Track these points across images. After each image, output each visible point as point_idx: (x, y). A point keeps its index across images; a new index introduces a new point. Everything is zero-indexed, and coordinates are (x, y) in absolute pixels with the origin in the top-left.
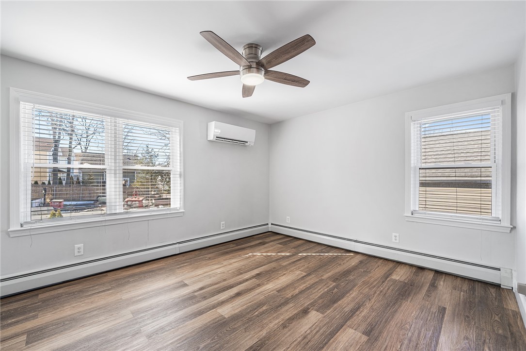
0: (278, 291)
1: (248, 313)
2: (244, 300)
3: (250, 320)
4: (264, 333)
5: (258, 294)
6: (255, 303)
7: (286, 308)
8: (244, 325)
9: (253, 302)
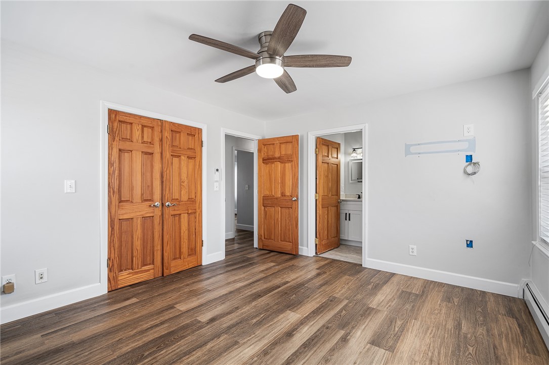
0: (236, 343)
1: (270, 315)
2: (279, 328)
3: (267, 310)
4: (254, 304)
5: (264, 337)
6: (265, 324)
7: (231, 322)
8: (270, 307)
9: (268, 325)
